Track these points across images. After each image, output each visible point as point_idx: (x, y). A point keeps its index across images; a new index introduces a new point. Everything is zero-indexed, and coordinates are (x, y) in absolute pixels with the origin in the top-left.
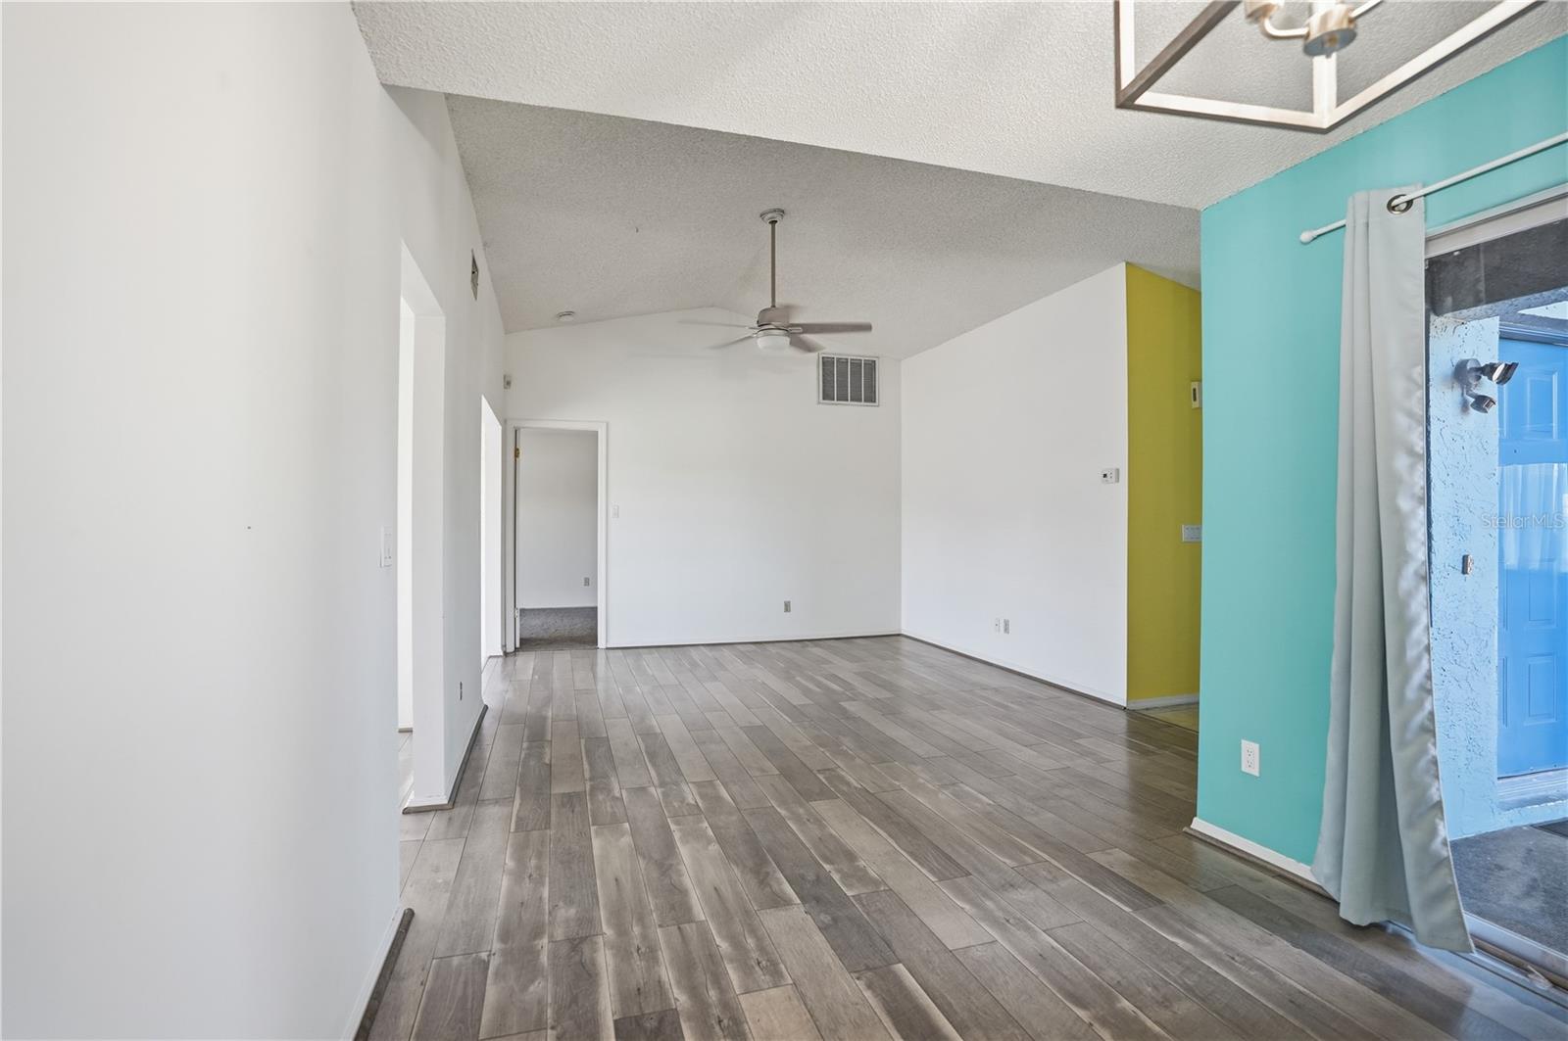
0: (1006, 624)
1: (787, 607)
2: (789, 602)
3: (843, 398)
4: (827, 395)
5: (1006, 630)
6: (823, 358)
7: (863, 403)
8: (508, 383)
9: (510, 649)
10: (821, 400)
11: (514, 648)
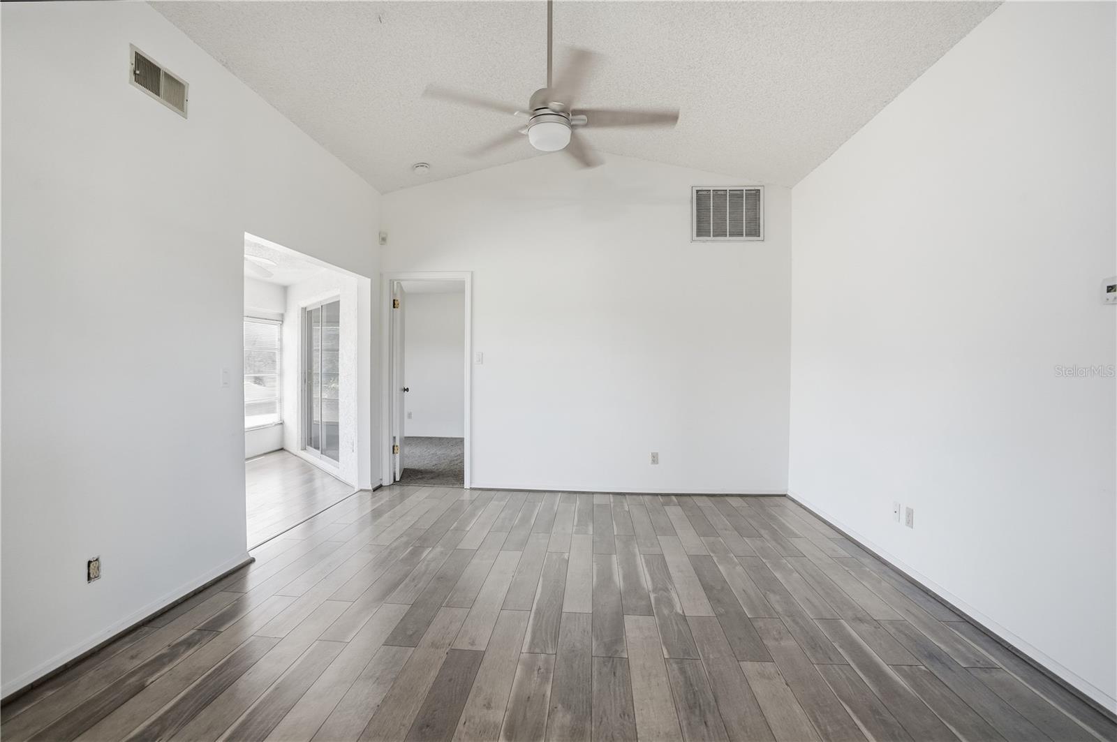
0: (910, 513)
1: (655, 459)
2: (657, 454)
3: (720, 233)
4: (702, 231)
5: (910, 522)
6: (697, 191)
7: (744, 238)
8: (384, 239)
9: (386, 482)
10: (695, 237)
11: (392, 482)
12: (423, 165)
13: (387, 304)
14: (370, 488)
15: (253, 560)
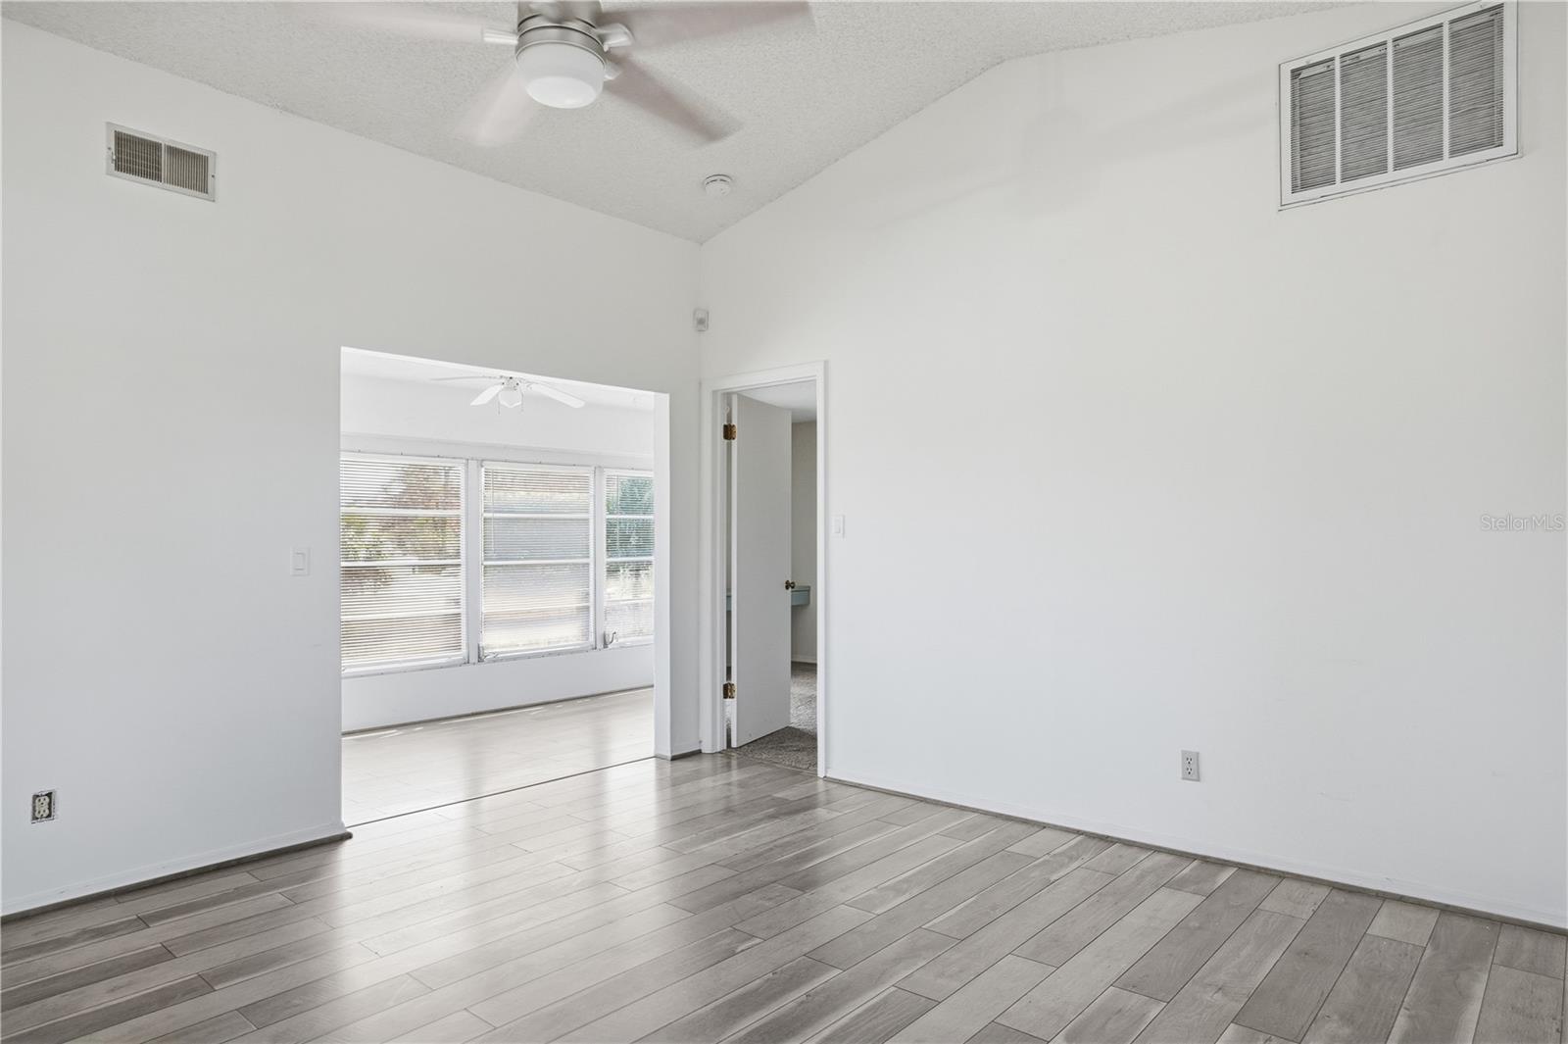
1: (1191, 767)
3: (1367, 166)
6: (1295, 73)
7: (1445, 163)
8: (701, 322)
9: (706, 748)
10: (1289, 197)
11: (721, 745)
12: (722, 178)
13: (711, 432)
14: (669, 755)
15: (349, 836)
